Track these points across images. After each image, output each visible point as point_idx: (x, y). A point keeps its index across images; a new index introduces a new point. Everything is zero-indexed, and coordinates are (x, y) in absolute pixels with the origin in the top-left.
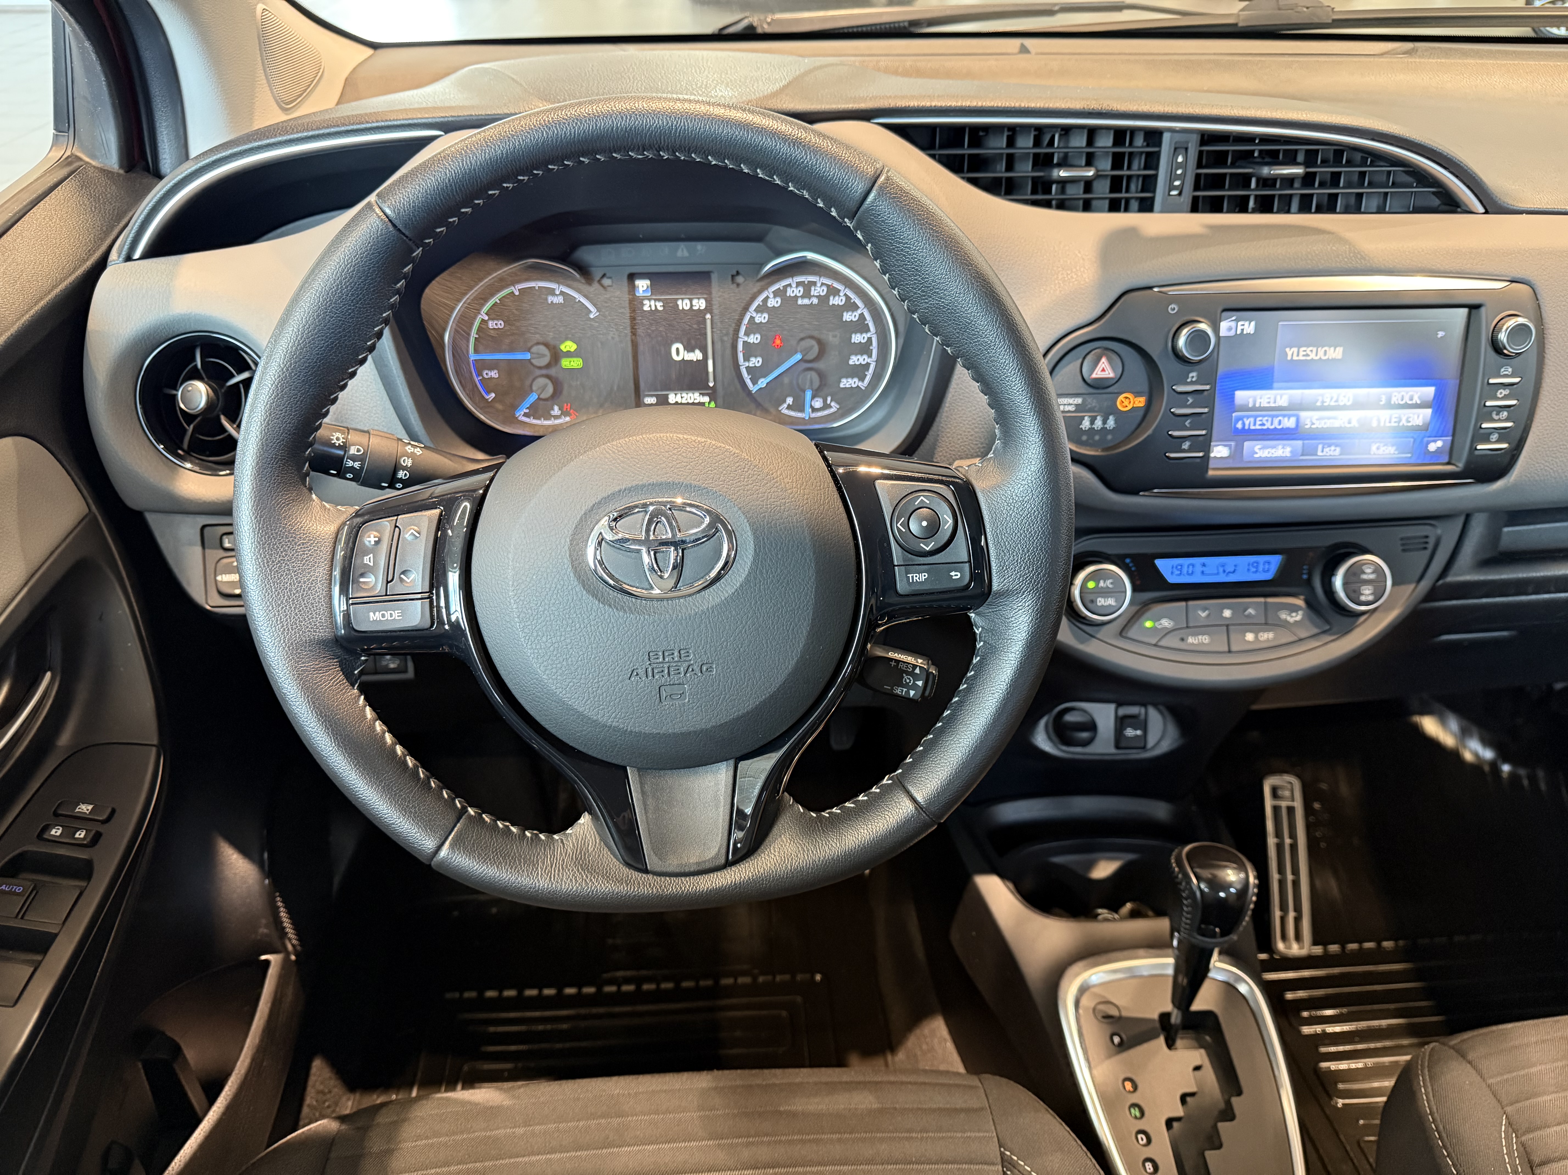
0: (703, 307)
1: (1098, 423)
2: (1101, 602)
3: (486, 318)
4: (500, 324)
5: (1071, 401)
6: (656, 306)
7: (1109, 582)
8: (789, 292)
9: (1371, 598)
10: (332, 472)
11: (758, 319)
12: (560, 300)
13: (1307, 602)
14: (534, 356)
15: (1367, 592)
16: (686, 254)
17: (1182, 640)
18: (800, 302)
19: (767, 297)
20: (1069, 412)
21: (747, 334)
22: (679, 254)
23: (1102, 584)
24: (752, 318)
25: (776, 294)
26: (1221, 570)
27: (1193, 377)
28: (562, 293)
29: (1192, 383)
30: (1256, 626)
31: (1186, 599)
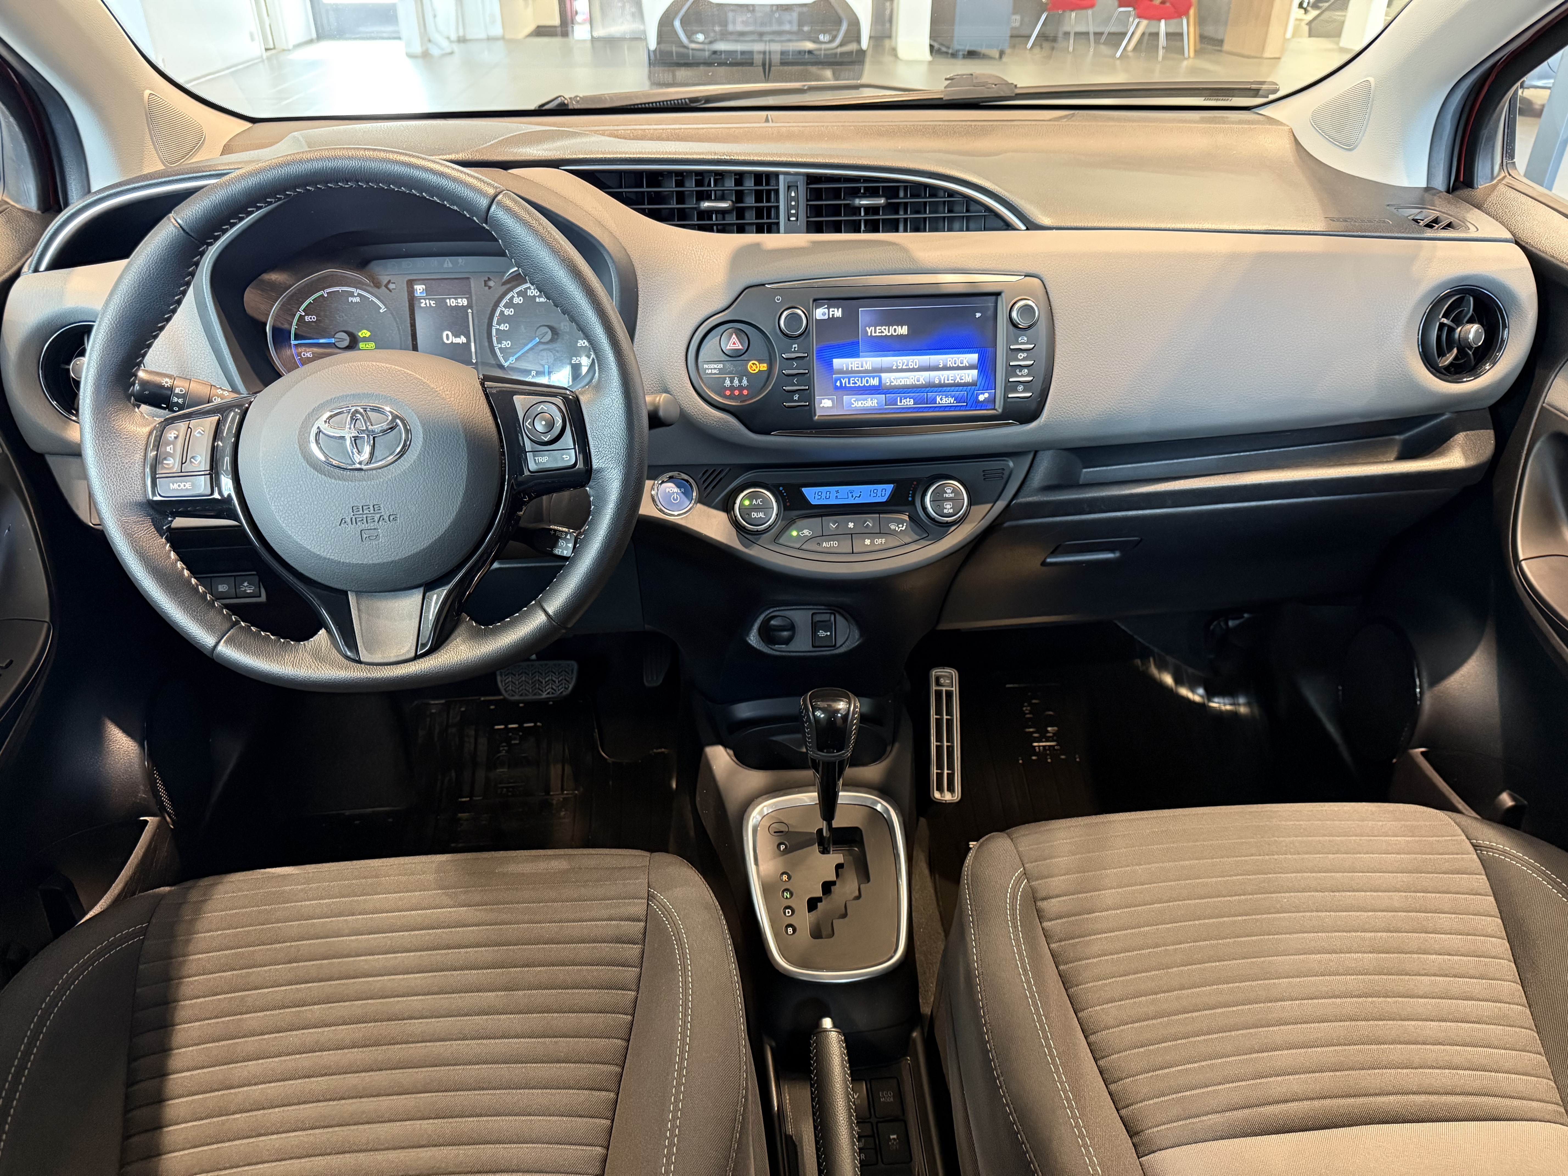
0: (466, 304)
1: (736, 382)
2: (754, 515)
3: (303, 314)
4: (314, 318)
5: (715, 366)
6: (430, 304)
7: (759, 501)
8: (529, 293)
9: (951, 511)
10: (163, 405)
11: (507, 312)
12: (358, 299)
13: (909, 517)
14: (337, 340)
15: (948, 507)
16: (450, 265)
17: (819, 544)
18: (537, 300)
19: (513, 297)
20: (715, 374)
21: (499, 324)
22: (445, 265)
23: (754, 502)
24: (502, 312)
25: (519, 294)
26: (850, 495)
27: (795, 348)
28: (359, 295)
29: (795, 352)
30: (872, 534)
31: (821, 516)
